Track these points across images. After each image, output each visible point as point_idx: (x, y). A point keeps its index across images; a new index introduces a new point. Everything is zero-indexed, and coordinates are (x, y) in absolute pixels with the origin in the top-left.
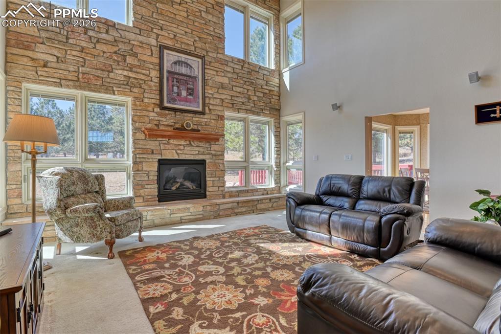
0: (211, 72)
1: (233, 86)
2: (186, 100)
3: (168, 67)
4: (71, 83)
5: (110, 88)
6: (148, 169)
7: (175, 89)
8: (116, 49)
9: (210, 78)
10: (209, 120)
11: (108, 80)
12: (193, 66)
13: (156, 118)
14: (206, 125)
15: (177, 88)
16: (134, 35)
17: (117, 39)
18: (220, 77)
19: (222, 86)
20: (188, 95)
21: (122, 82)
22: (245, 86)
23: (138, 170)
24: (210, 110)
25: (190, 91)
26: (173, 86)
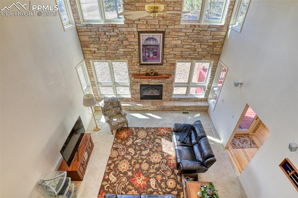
0: (169, 39)
1: (183, 45)
2: (152, 58)
3: (142, 43)
4: (104, 58)
5: (118, 58)
6: (136, 89)
7: (147, 54)
8: (118, 38)
9: (168, 43)
10: (166, 67)
11: (117, 54)
12: (157, 39)
13: (138, 68)
14: (164, 69)
15: (148, 53)
16: (125, 28)
17: (118, 33)
18: (175, 41)
19: (176, 46)
20: (154, 56)
21: (122, 54)
22: (193, 44)
23: (132, 89)
24: (167, 61)
25: (155, 54)
26: (146, 53)
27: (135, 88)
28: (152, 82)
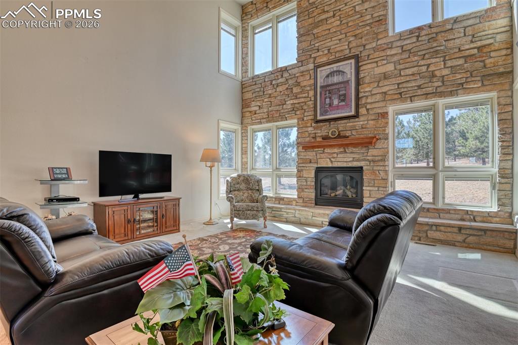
0: (369, 66)
1: (400, 70)
2: (338, 107)
3: (321, 83)
5: (284, 117)
6: (307, 176)
7: (328, 101)
8: (287, 86)
9: (367, 74)
10: (366, 122)
11: (282, 111)
12: (345, 71)
14: (362, 128)
15: (329, 99)
16: (297, 69)
17: (287, 78)
18: (381, 68)
19: (386, 76)
20: (340, 102)
21: (290, 110)
22: (422, 63)
23: (300, 177)
24: (368, 110)
25: (342, 98)
26: (326, 98)
27: (304, 176)
28: (338, 159)
